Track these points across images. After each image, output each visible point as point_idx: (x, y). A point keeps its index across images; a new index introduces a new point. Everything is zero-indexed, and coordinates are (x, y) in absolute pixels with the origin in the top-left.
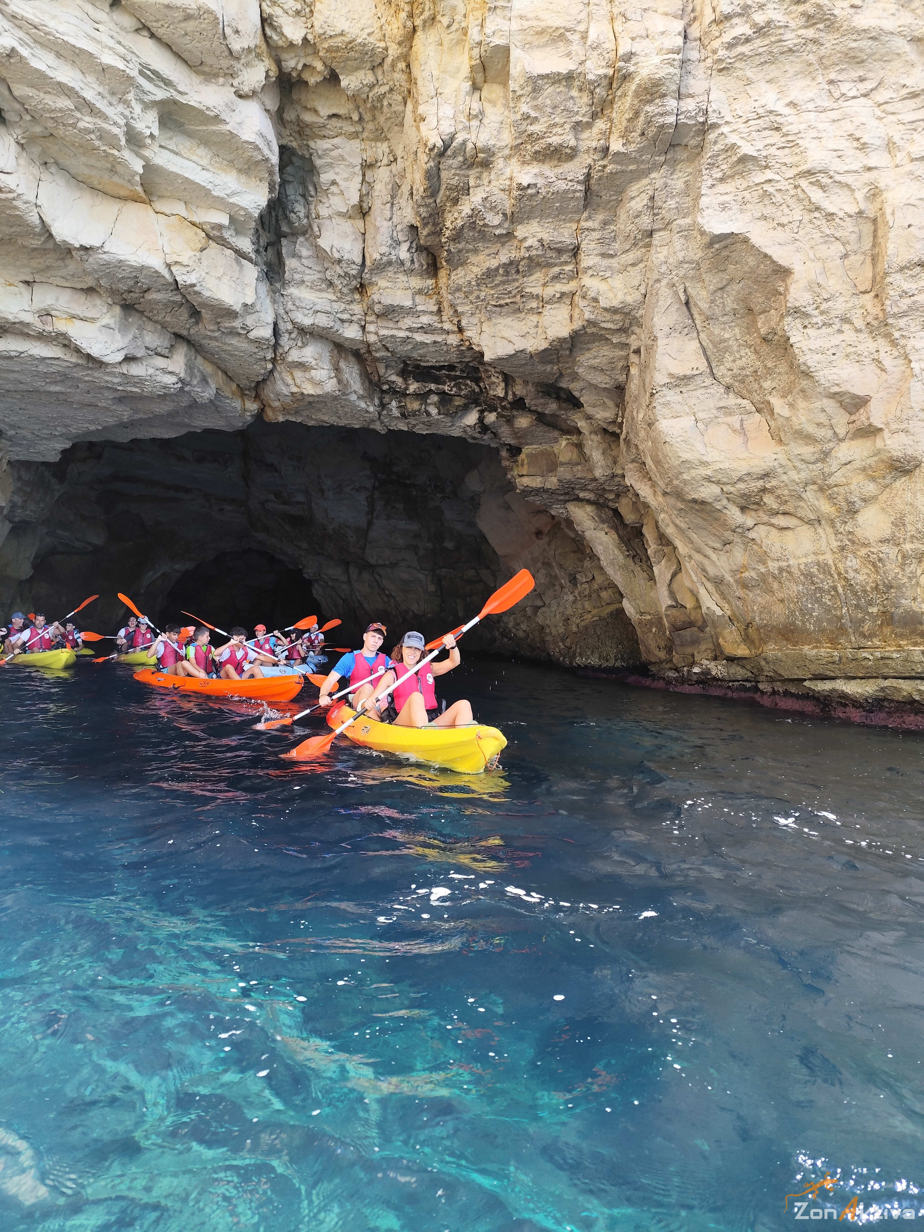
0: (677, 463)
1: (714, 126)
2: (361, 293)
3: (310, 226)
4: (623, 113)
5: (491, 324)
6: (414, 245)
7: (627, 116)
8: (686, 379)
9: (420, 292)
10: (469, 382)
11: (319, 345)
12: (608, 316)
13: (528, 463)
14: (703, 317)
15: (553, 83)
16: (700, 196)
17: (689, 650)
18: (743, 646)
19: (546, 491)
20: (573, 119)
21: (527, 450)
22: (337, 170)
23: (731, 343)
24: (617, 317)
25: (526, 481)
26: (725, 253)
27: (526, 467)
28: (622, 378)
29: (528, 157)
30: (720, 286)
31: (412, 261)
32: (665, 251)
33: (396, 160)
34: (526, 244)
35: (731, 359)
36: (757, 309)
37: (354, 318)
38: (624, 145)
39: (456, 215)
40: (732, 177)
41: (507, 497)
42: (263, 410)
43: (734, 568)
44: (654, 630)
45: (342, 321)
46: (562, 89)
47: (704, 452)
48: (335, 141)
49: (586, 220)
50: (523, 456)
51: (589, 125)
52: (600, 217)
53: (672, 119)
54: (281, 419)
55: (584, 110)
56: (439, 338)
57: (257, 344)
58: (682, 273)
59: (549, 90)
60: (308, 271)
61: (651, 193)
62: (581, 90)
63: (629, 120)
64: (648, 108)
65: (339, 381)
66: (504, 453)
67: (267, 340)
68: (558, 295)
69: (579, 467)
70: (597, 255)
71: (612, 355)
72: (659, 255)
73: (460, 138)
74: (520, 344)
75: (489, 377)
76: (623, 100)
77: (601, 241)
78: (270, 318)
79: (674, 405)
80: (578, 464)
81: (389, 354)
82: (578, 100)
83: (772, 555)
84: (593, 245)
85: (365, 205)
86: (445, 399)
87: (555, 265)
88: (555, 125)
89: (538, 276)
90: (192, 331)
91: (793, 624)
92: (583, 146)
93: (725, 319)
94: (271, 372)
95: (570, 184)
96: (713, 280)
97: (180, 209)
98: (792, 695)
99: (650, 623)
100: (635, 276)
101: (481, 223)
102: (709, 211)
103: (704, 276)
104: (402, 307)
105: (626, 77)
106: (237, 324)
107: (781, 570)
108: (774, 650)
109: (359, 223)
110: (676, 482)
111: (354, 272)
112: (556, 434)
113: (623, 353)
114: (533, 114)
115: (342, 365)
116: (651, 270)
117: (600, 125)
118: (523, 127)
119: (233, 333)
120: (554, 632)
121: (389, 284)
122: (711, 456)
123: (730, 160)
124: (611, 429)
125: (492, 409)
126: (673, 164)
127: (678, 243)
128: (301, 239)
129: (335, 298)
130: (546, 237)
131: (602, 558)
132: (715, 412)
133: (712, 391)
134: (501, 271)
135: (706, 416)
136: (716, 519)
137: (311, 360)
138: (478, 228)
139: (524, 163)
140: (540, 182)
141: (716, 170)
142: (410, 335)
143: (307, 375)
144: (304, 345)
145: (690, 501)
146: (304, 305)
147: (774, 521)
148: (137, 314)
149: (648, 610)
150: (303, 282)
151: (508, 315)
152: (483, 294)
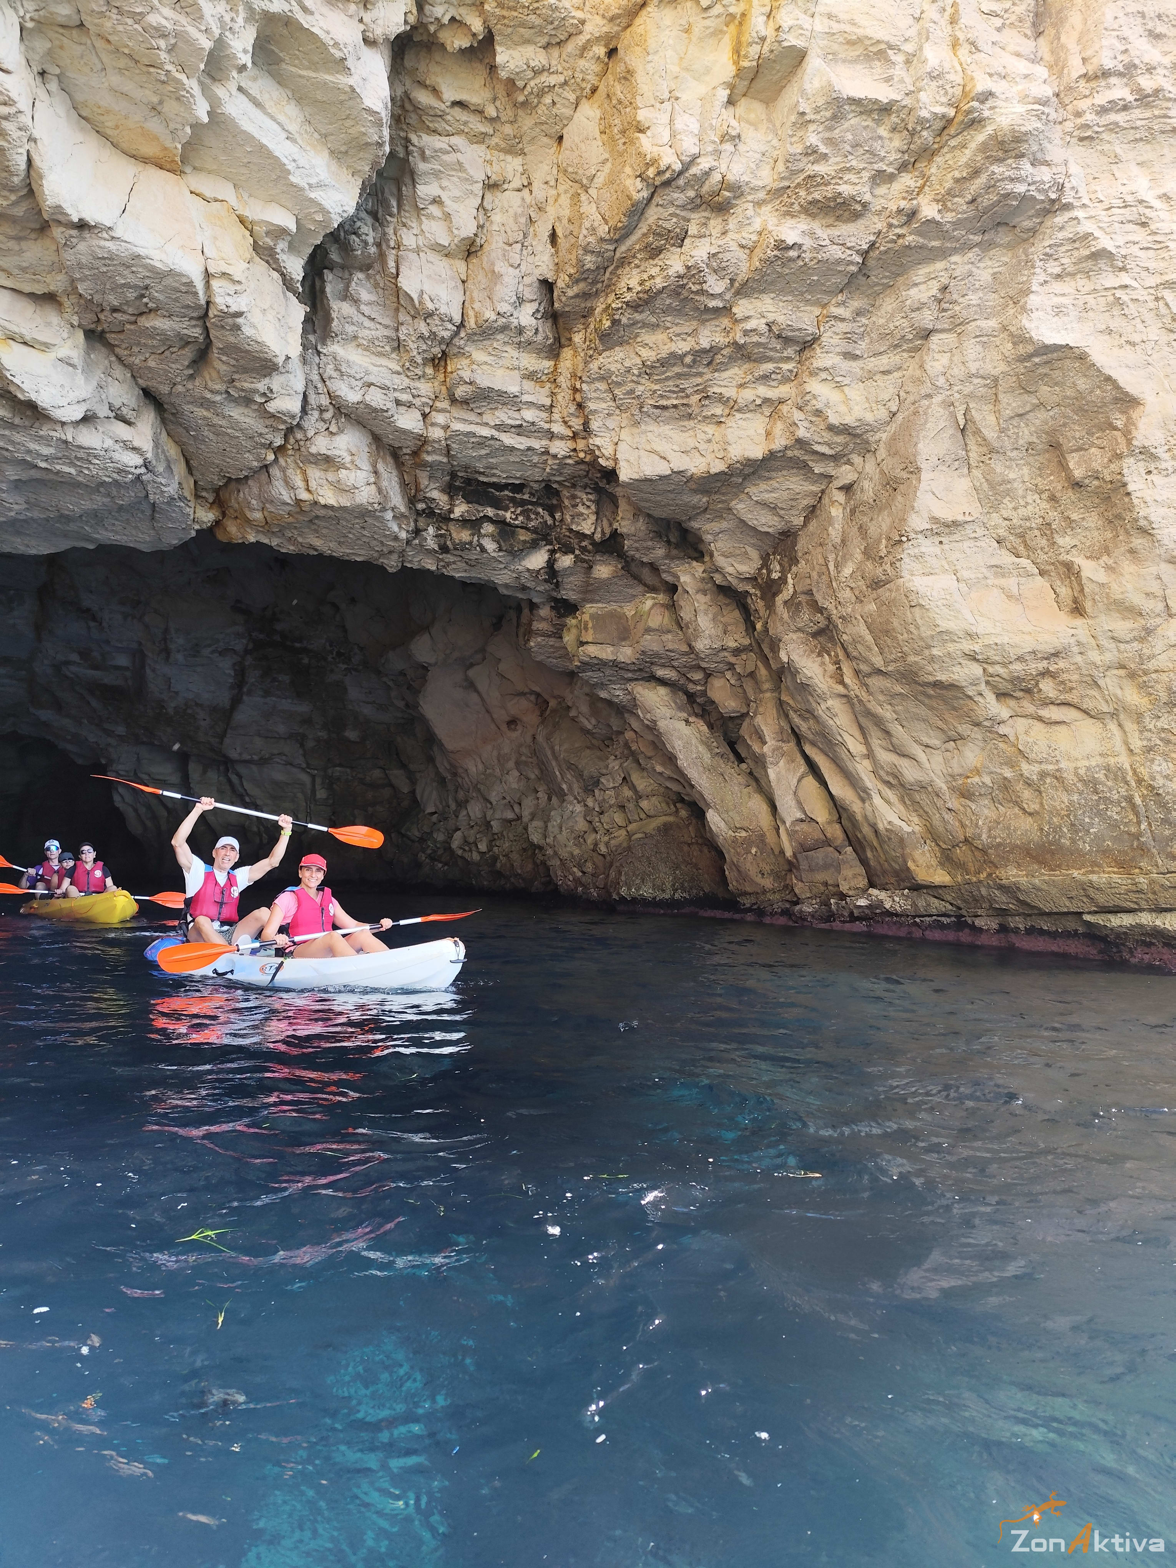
0: (929, 633)
1: (1068, 207)
2: (436, 367)
3: (382, 256)
4: (950, 169)
5: (635, 430)
6: (541, 309)
7: (957, 174)
8: (954, 525)
9: (530, 376)
10: (540, 510)
11: (357, 434)
12: (827, 436)
13: (593, 627)
14: (984, 450)
15: (861, 113)
16: (1028, 292)
17: (820, 877)
18: (940, 871)
19: (615, 665)
20: (876, 167)
21: (590, 609)
22: (445, 183)
23: (1015, 485)
24: (840, 439)
25: (592, 650)
26: (1042, 370)
27: (591, 631)
28: (799, 521)
29: (796, 207)
30: (1021, 411)
31: (537, 330)
32: (945, 359)
33: (530, 184)
34: (749, 325)
35: (1011, 506)
36: (1068, 445)
37: (417, 402)
38: (939, 211)
39: (654, 271)
40: (1072, 275)
41: (471, 673)
42: (217, 523)
43: (957, 770)
44: (754, 851)
45: (398, 403)
46: (869, 123)
47: (974, 622)
48: (456, 140)
49: (838, 305)
50: (586, 617)
51: (891, 178)
52: (856, 304)
53: (1021, 188)
54: (252, 538)
55: (893, 157)
56: (537, 444)
57: (269, 422)
58: (968, 389)
59: (852, 122)
60: (367, 323)
61: (945, 281)
62: (894, 130)
63: (957, 181)
64: (995, 168)
65: (380, 491)
66: (545, 611)
67: (293, 417)
68: (758, 402)
69: (670, 636)
70: (838, 354)
71: (798, 488)
72: (935, 364)
73: (704, 164)
74: (680, 463)
75: (575, 506)
76: (957, 153)
77: (848, 337)
78: (299, 384)
79: (928, 559)
80: (669, 632)
81: (445, 460)
82: (887, 142)
83: (1032, 756)
84: (836, 340)
85: (478, 240)
86: (505, 530)
87: (770, 359)
88: (849, 170)
89: (736, 372)
90: (180, 388)
91: (1057, 843)
92: (876, 205)
93: (1014, 454)
94: (266, 467)
95: (849, 252)
96: (1011, 403)
97: (226, 191)
98: (1041, 932)
99: (747, 843)
100: (887, 388)
101: (694, 288)
102: (1040, 314)
103: (1001, 396)
104: (501, 394)
105: (975, 123)
106: (261, 386)
107: (1043, 775)
108: (1019, 876)
109: (461, 266)
110: (912, 659)
111: (446, 334)
112: (641, 588)
113: (815, 488)
114: (823, 149)
115: (381, 467)
116: (918, 381)
117: (907, 180)
118: (801, 165)
119: (247, 401)
120: (564, 853)
121: (489, 359)
122: (982, 627)
123: (1076, 253)
124: (741, 587)
125: (567, 549)
126: (986, 246)
127: (972, 349)
128: (361, 275)
129: (399, 369)
130: (781, 319)
131: (680, 756)
132: (984, 570)
133: (982, 544)
134: (688, 360)
135: (973, 576)
136: (955, 709)
137: (345, 454)
138: (685, 293)
139: (789, 214)
140: (808, 243)
141: (1052, 263)
142: (496, 434)
143: (331, 476)
144: (341, 431)
145: (928, 684)
146: (352, 372)
147: (1045, 713)
148: (103, 349)
149: (746, 824)
150: (355, 337)
151: (666, 422)
152: (641, 388)
